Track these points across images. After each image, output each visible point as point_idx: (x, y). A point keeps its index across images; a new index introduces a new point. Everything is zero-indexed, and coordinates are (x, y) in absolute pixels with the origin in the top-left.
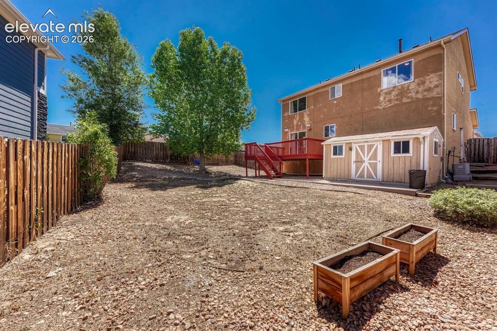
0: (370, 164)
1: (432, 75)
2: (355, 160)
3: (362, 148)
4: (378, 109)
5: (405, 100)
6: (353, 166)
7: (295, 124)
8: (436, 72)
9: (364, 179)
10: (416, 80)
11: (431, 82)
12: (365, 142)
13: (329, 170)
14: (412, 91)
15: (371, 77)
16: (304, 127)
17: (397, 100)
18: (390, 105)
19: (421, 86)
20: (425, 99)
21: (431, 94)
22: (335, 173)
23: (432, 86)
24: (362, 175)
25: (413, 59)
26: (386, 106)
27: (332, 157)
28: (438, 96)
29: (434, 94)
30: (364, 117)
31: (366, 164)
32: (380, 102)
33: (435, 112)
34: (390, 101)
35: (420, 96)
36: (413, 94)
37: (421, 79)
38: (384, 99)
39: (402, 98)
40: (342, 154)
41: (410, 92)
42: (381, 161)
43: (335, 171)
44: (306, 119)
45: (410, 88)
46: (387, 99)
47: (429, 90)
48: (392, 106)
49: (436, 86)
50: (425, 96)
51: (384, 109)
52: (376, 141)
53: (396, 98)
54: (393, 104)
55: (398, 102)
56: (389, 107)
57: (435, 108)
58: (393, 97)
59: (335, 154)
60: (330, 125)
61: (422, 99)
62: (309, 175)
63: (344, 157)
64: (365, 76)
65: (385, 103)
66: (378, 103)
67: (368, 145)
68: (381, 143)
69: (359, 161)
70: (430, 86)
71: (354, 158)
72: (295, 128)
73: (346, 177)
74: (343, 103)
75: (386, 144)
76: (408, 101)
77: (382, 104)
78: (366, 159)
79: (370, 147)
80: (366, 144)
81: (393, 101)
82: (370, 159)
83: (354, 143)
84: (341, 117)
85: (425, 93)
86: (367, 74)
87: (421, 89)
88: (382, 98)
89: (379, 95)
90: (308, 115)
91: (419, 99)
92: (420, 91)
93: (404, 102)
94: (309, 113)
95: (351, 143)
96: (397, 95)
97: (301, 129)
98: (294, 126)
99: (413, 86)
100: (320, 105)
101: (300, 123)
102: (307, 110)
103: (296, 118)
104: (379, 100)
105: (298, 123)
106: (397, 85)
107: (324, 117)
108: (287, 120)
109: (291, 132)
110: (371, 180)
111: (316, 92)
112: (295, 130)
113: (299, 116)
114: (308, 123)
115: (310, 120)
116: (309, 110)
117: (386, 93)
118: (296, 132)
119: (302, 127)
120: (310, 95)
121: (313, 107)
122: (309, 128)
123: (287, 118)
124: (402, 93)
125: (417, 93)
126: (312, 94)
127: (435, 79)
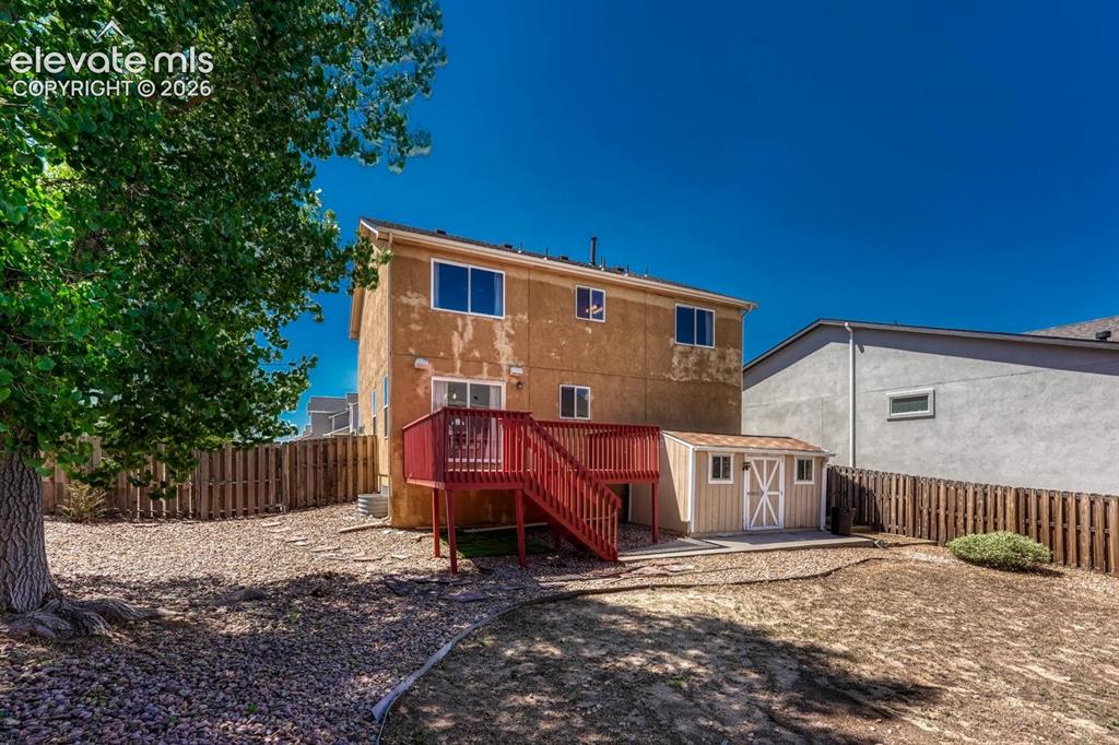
0: (769, 496)
1: (732, 350)
2: (749, 490)
3: (759, 464)
4: (670, 380)
5: (705, 378)
6: (747, 502)
7: (456, 351)
8: (735, 348)
9: (761, 528)
10: (717, 349)
11: (731, 361)
12: (765, 455)
13: (703, 514)
14: (713, 366)
15: (659, 308)
16: (496, 371)
17: (695, 372)
18: (687, 379)
19: (722, 362)
20: (725, 386)
21: (731, 379)
22: (715, 519)
24: (759, 522)
25: (714, 311)
26: (682, 378)
28: (737, 385)
30: (649, 390)
31: (765, 499)
32: (673, 366)
33: (733, 410)
34: (686, 370)
35: (720, 378)
36: (713, 371)
37: (722, 350)
38: (679, 362)
39: (702, 370)
40: (728, 477)
41: (711, 366)
42: (783, 493)
43: (716, 515)
44: (504, 347)
45: (711, 359)
46: (682, 365)
47: (728, 371)
48: (689, 382)
49: (735, 370)
50: (725, 380)
51: (677, 382)
52: (778, 456)
53: (694, 368)
54: (690, 378)
55: (697, 378)
56: (685, 382)
57: (734, 404)
58: (690, 366)
60: (576, 387)
61: (723, 383)
63: (731, 482)
64: (649, 301)
65: (680, 373)
66: (670, 367)
67: (768, 461)
68: (784, 460)
69: (756, 493)
70: (730, 366)
71: (747, 488)
72: (458, 364)
73: (734, 527)
74: (609, 339)
75: (789, 462)
76: (708, 379)
77: (675, 372)
78: (764, 488)
79: (770, 466)
80: (765, 459)
81: (691, 373)
82: (769, 490)
83: (750, 455)
84: (603, 375)
85: (726, 376)
86: (653, 297)
87: (721, 367)
88: (675, 360)
89: (671, 352)
90: (508, 335)
91: (720, 382)
92: (721, 370)
93: (704, 380)
94: (512, 332)
95: (744, 454)
96: (695, 364)
97: (486, 376)
98: (452, 355)
99: (713, 357)
100: (550, 322)
101: (477, 354)
102: (507, 319)
103: (460, 329)
104: (671, 363)
105: (471, 350)
106: (696, 345)
107: (562, 361)
108: (416, 322)
109: (435, 375)
110: (772, 527)
111: (533, 277)
112: (458, 373)
113: (475, 328)
114: (511, 362)
115: (515, 354)
116: (513, 322)
117: (681, 353)
118: (464, 381)
119: (485, 369)
120: (515, 274)
121: (525, 317)
122: (515, 381)
123: (415, 316)
124: (702, 363)
125: (718, 371)
126: (524, 276)
127: (735, 358)
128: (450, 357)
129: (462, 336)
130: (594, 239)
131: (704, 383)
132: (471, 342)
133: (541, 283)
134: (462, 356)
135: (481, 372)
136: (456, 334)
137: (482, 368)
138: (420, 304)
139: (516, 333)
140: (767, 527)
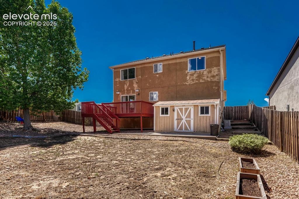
0: (186, 120)
1: (215, 68)
2: (176, 118)
3: (181, 110)
4: (186, 84)
5: (201, 81)
6: (176, 122)
7: (125, 89)
8: (217, 67)
9: (182, 131)
10: (207, 69)
11: (214, 72)
12: (183, 106)
13: (158, 125)
14: (205, 76)
15: (181, 62)
16: (134, 92)
17: (197, 80)
18: (193, 83)
19: (210, 73)
20: (212, 82)
21: (214, 79)
22: (163, 127)
23: (215, 74)
24: (181, 128)
25: (205, 56)
26: (191, 83)
27: (161, 115)
28: (218, 81)
29: (216, 79)
30: (178, 89)
31: (184, 121)
32: (187, 80)
33: (216, 90)
34: (193, 80)
35: (209, 80)
36: (205, 78)
37: (210, 69)
38: (190, 78)
39: (200, 79)
40: (168, 114)
41: (204, 76)
42: (193, 119)
43: (163, 126)
44: (135, 86)
45: (204, 74)
46: (191, 79)
47: (213, 76)
48: (194, 84)
49: (217, 75)
50: (212, 80)
51: (189, 84)
52: (190, 106)
53: (196, 79)
54: (195, 82)
55: (198, 82)
56: (192, 84)
57: (216, 88)
58: (194, 78)
59: (163, 113)
60: (154, 92)
61: (210, 81)
62: (143, 129)
63: (169, 116)
64: (178, 61)
65: (190, 81)
66: (186, 80)
67: (185, 108)
68: (193, 107)
69: (179, 119)
70: (214, 74)
71: (176, 117)
72: (126, 92)
73: (171, 130)
74: (164, 76)
75: (196, 108)
76: (203, 81)
77: (188, 81)
78: (184, 117)
79: (186, 109)
80: (184, 108)
81: (195, 81)
82: (186, 118)
83: (176, 106)
84: (162, 87)
85: (212, 78)
87: (209, 75)
88: (188, 78)
89: (187, 75)
90: (136, 82)
91: (209, 81)
92: (209, 77)
93: (201, 82)
94: (137, 81)
95: (174, 106)
96: (197, 77)
97: (131, 93)
98: (125, 90)
99: (205, 73)
100: (147, 76)
101: (130, 88)
102: (136, 79)
103: (126, 83)
104: (186, 79)
105: (128, 88)
106: (197, 70)
107: (150, 86)
108: (118, 84)
109: (122, 95)
110: (187, 131)
111: (143, 66)
112: (126, 94)
113: (129, 83)
114: (137, 89)
115: (138, 87)
116: (137, 79)
117: (191, 75)
118: (127, 95)
119: (131, 92)
120: (138, 67)
121: (140, 77)
122: (138, 93)
123: (118, 83)
124: (200, 76)
125: (208, 77)
126: (140, 66)
127: (216, 71)
128: (124, 90)
129: (126, 85)
130: (194, 42)
131: (201, 83)
132: (128, 86)
133: (144, 67)
134: (127, 89)
135: (130, 93)
136: (125, 85)
137: (131, 91)
138: (119, 80)
139: (138, 81)
140: (185, 131)
